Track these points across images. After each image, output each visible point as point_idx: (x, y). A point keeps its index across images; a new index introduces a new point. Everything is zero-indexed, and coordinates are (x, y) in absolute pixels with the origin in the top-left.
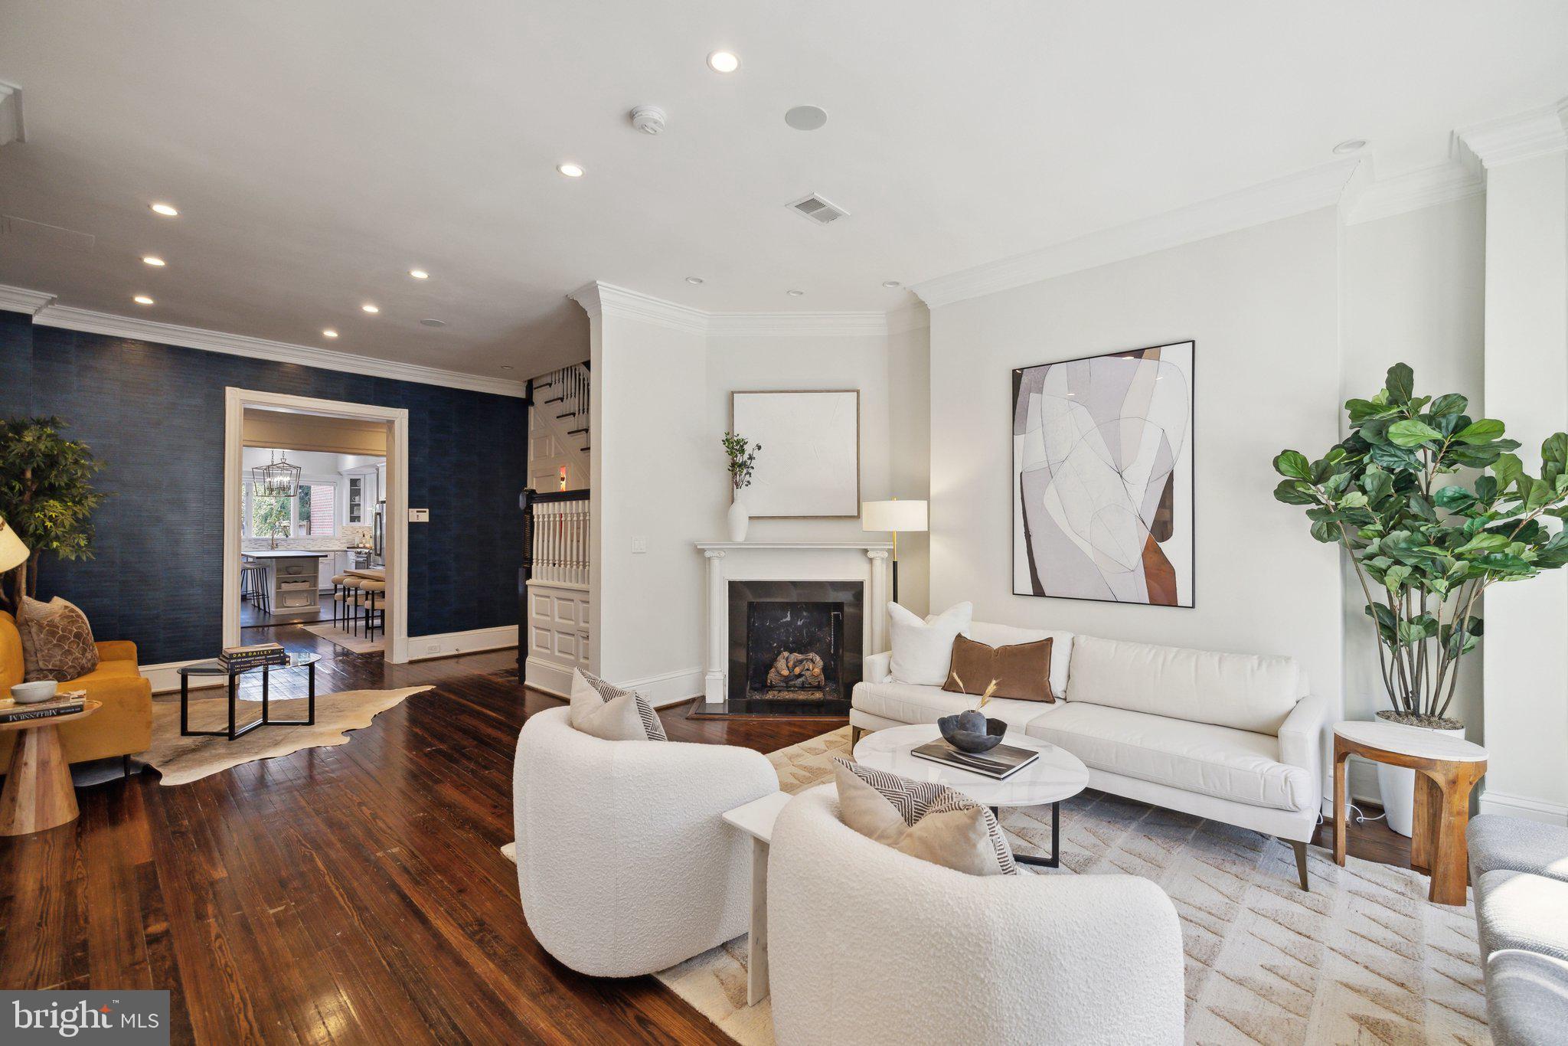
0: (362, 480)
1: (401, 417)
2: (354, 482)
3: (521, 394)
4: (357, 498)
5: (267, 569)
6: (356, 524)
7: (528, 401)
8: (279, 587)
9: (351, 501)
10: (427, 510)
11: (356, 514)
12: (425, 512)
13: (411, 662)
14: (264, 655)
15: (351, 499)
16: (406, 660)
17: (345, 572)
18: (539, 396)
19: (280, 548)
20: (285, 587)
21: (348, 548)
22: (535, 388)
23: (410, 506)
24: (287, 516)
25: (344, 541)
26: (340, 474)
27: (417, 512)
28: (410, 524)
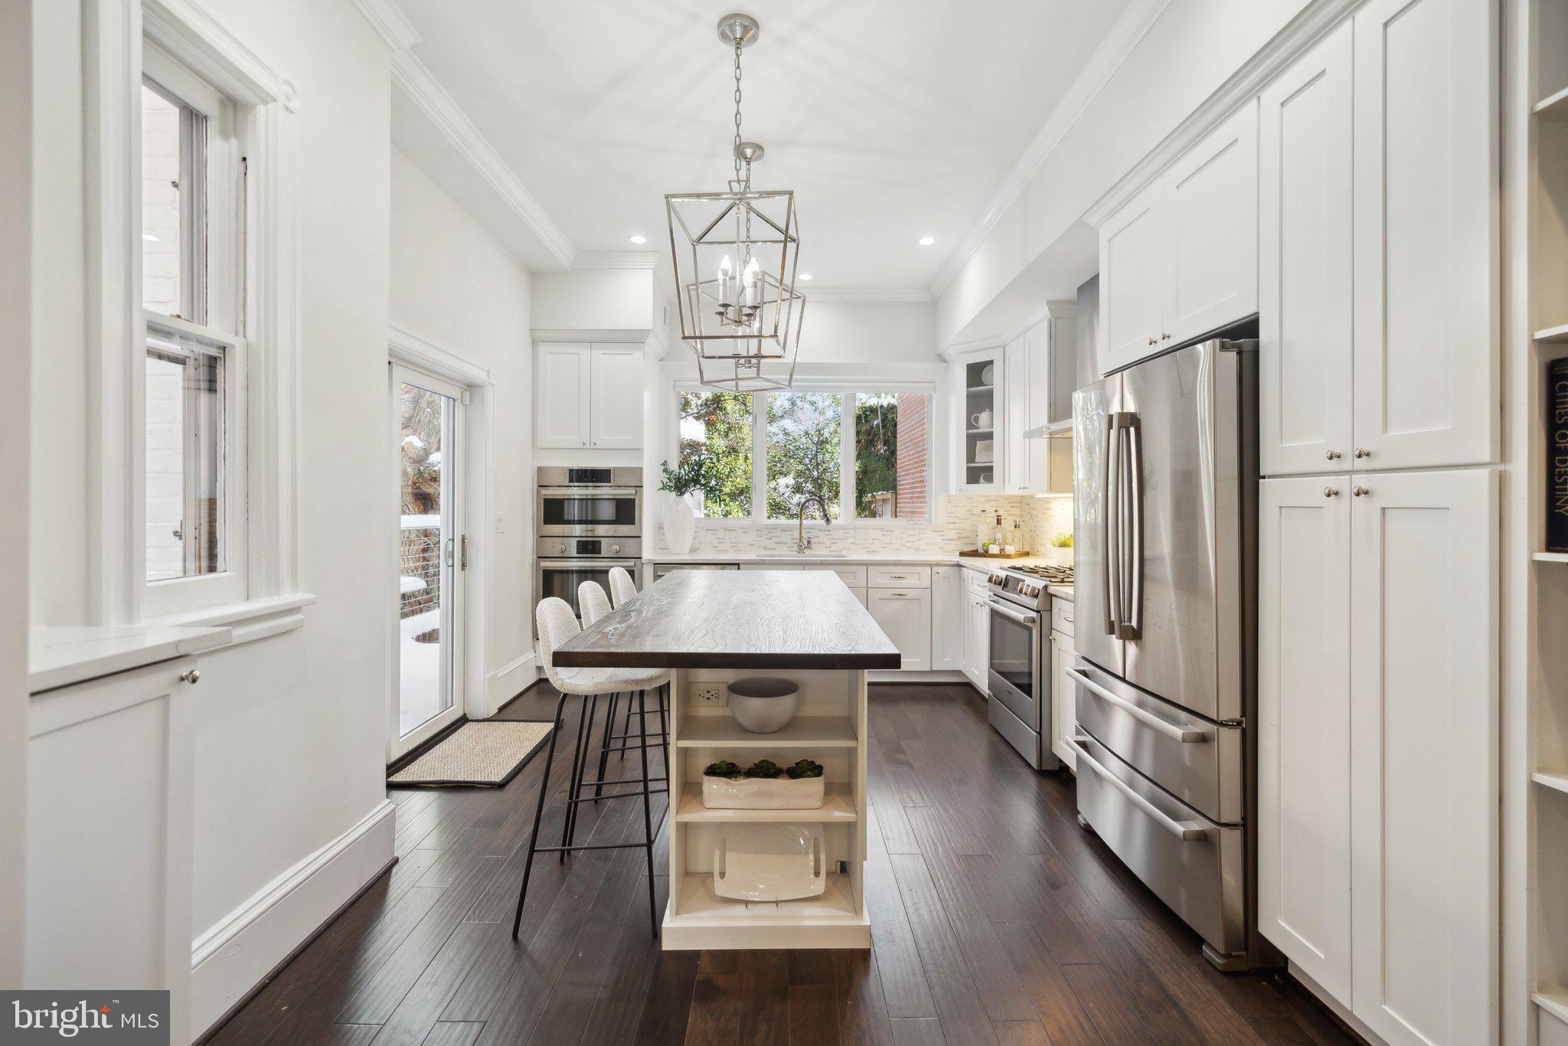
0: (997, 367)
2: (977, 372)
4: (984, 417)
6: (981, 488)
9: (970, 426)
11: (981, 460)
15: (969, 423)
21: (962, 554)
25: (953, 535)
26: (941, 358)
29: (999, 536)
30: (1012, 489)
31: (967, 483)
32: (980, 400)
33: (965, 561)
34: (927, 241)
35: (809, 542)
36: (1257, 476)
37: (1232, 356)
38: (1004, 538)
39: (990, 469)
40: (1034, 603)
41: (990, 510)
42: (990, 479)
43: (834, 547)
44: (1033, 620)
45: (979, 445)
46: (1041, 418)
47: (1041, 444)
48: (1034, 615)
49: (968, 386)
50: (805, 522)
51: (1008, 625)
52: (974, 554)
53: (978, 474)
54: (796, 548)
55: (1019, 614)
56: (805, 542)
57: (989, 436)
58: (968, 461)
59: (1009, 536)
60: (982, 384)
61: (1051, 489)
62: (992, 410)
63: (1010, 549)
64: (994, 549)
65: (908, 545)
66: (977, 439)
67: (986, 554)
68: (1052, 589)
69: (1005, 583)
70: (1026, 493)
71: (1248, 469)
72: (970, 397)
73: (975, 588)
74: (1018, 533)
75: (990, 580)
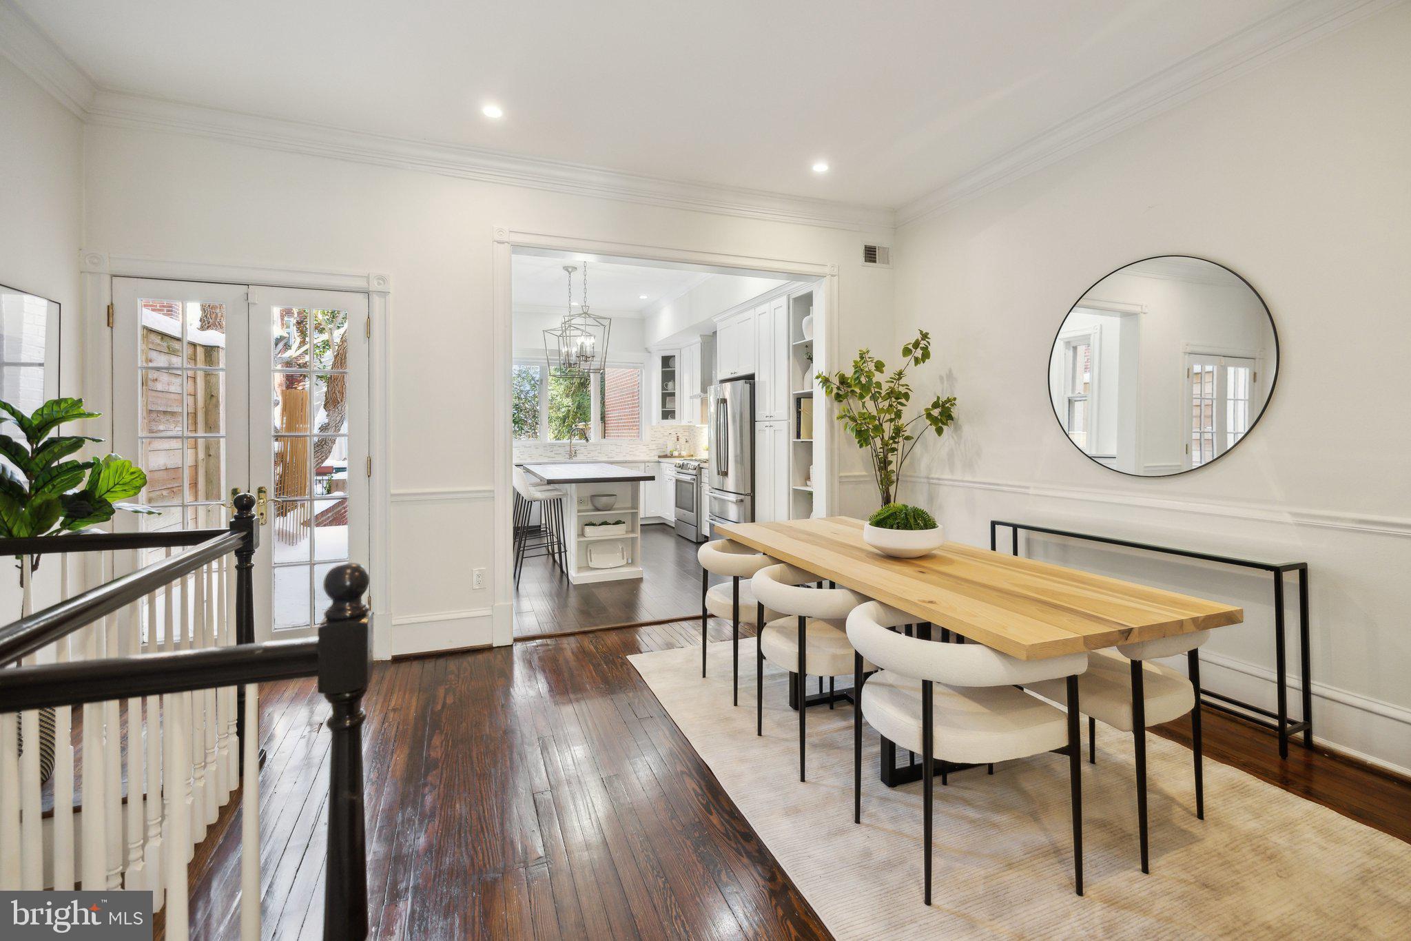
0: (677, 359)
2: (667, 361)
4: (670, 384)
5: (564, 500)
6: (669, 422)
8: (582, 534)
9: (663, 389)
11: (669, 407)
15: (663, 387)
20: (592, 532)
21: (659, 457)
24: (586, 419)
25: (654, 447)
26: (647, 350)
29: (678, 446)
30: (684, 422)
31: (663, 419)
32: (668, 375)
33: (661, 460)
34: (643, 297)
35: (575, 453)
36: (755, 421)
37: (748, 385)
38: (681, 448)
39: (674, 412)
40: (694, 472)
41: (674, 433)
42: (673, 417)
43: (589, 455)
44: (694, 480)
45: (668, 399)
46: (698, 390)
47: (698, 401)
48: (694, 477)
49: (663, 367)
50: (573, 441)
51: (684, 484)
52: (666, 456)
53: (668, 414)
54: (567, 456)
55: (688, 478)
56: (573, 453)
57: (673, 394)
58: (663, 408)
59: (683, 446)
60: (669, 367)
61: (702, 423)
62: (674, 381)
63: (684, 453)
64: (676, 453)
65: (631, 453)
66: (667, 396)
67: (672, 456)
68: (701, 466)
69: (682, 466)
70: (691, 424)
71: (753, 419)
72: (663, 373)
73: (668, 472)
74: (687, 445)
75: (675, 466)
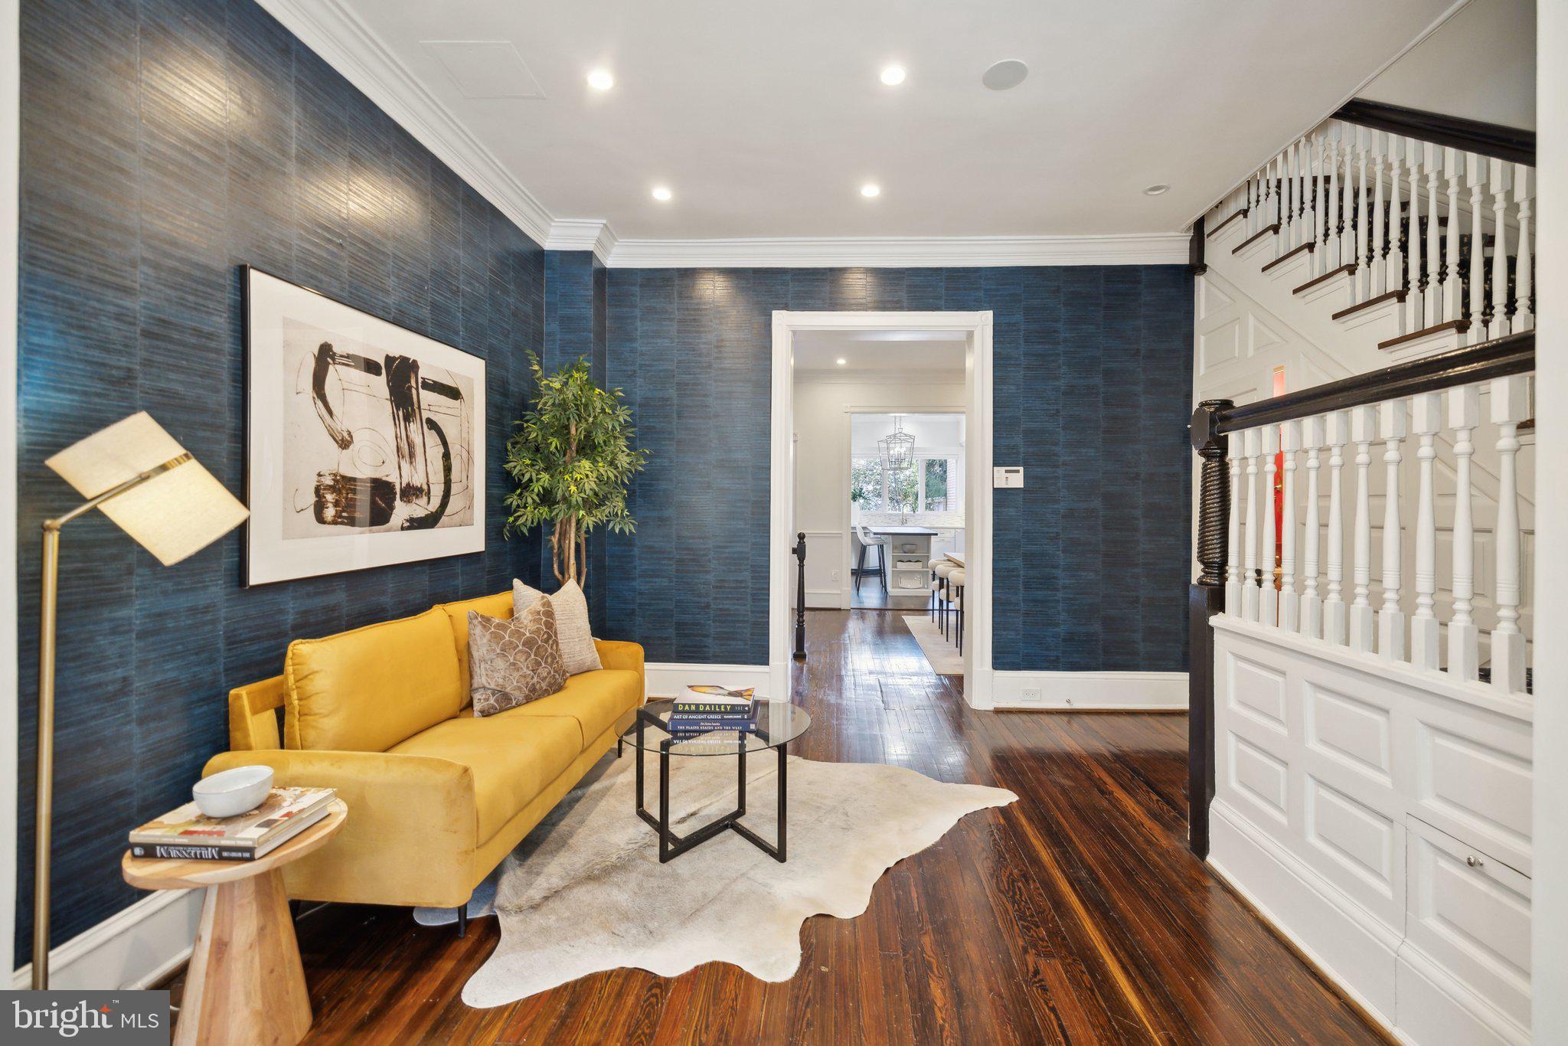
1: (981, 323)
3: (1179, 255)
7: (1197, 266)
8: (894, 566)
10: (1021, 469)
12: (1018, 471)
13: (998, 712)
14: (720, 712)
16: (991, 708)
17: (945, 555)
18: (1216, 251)
19: (909, 524)
20: (901, 566)
22: (1209, 235)
23: (996, 463)
27: (1007, 471)
28: (995, 490)
35: (906, 521)
